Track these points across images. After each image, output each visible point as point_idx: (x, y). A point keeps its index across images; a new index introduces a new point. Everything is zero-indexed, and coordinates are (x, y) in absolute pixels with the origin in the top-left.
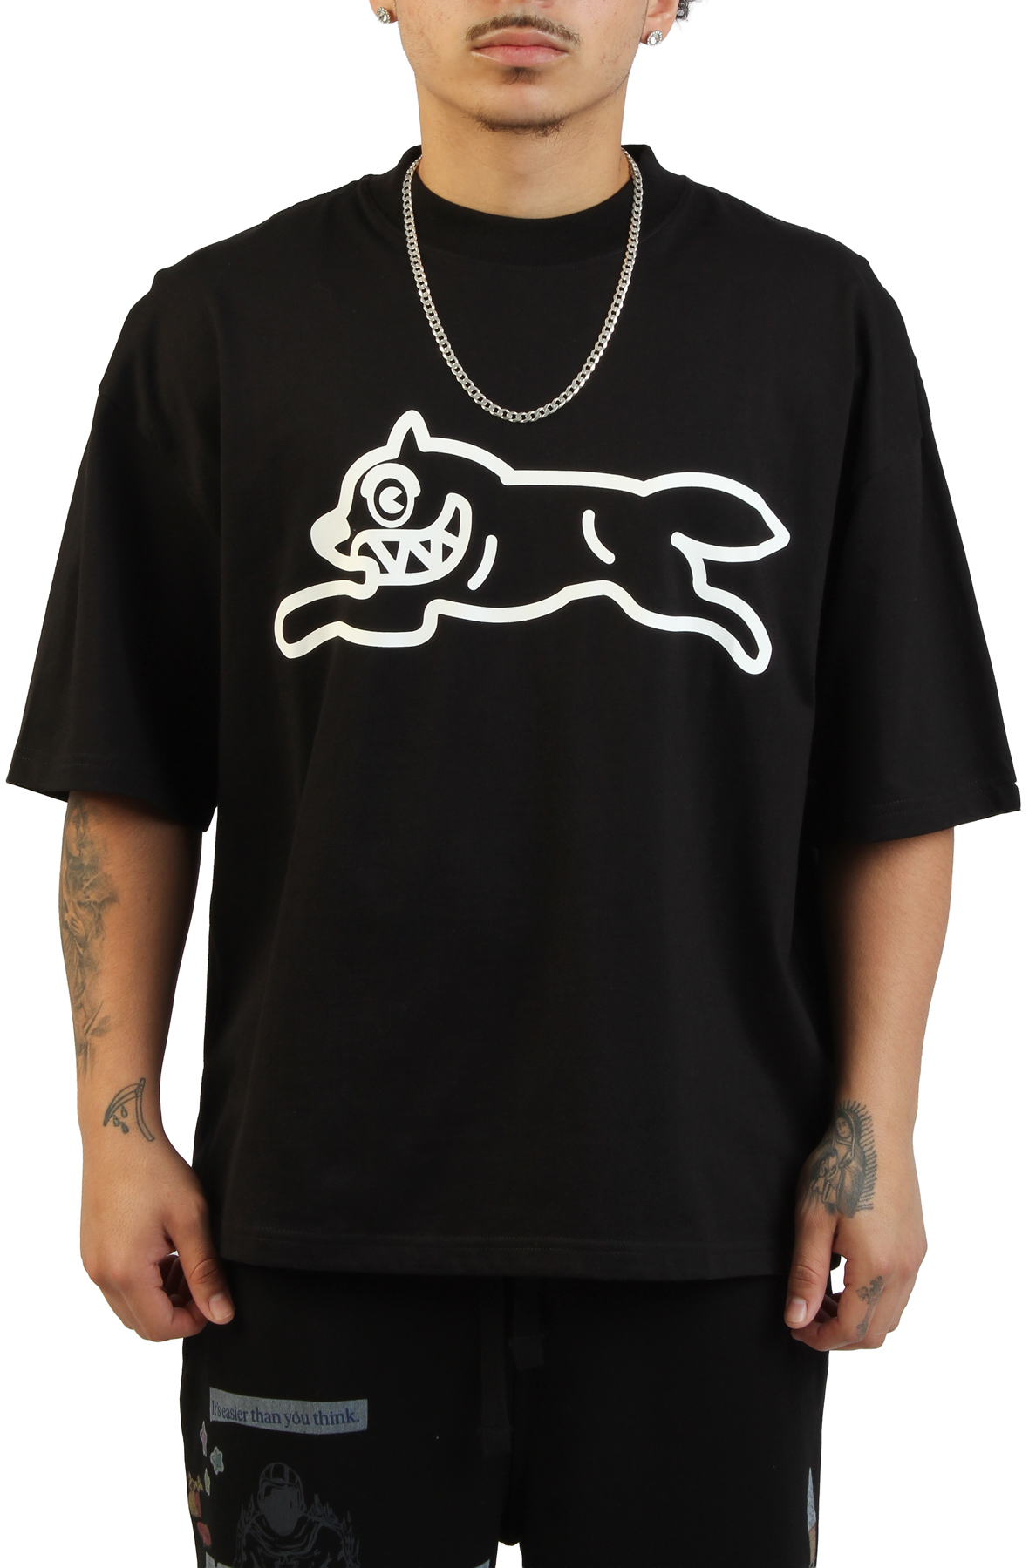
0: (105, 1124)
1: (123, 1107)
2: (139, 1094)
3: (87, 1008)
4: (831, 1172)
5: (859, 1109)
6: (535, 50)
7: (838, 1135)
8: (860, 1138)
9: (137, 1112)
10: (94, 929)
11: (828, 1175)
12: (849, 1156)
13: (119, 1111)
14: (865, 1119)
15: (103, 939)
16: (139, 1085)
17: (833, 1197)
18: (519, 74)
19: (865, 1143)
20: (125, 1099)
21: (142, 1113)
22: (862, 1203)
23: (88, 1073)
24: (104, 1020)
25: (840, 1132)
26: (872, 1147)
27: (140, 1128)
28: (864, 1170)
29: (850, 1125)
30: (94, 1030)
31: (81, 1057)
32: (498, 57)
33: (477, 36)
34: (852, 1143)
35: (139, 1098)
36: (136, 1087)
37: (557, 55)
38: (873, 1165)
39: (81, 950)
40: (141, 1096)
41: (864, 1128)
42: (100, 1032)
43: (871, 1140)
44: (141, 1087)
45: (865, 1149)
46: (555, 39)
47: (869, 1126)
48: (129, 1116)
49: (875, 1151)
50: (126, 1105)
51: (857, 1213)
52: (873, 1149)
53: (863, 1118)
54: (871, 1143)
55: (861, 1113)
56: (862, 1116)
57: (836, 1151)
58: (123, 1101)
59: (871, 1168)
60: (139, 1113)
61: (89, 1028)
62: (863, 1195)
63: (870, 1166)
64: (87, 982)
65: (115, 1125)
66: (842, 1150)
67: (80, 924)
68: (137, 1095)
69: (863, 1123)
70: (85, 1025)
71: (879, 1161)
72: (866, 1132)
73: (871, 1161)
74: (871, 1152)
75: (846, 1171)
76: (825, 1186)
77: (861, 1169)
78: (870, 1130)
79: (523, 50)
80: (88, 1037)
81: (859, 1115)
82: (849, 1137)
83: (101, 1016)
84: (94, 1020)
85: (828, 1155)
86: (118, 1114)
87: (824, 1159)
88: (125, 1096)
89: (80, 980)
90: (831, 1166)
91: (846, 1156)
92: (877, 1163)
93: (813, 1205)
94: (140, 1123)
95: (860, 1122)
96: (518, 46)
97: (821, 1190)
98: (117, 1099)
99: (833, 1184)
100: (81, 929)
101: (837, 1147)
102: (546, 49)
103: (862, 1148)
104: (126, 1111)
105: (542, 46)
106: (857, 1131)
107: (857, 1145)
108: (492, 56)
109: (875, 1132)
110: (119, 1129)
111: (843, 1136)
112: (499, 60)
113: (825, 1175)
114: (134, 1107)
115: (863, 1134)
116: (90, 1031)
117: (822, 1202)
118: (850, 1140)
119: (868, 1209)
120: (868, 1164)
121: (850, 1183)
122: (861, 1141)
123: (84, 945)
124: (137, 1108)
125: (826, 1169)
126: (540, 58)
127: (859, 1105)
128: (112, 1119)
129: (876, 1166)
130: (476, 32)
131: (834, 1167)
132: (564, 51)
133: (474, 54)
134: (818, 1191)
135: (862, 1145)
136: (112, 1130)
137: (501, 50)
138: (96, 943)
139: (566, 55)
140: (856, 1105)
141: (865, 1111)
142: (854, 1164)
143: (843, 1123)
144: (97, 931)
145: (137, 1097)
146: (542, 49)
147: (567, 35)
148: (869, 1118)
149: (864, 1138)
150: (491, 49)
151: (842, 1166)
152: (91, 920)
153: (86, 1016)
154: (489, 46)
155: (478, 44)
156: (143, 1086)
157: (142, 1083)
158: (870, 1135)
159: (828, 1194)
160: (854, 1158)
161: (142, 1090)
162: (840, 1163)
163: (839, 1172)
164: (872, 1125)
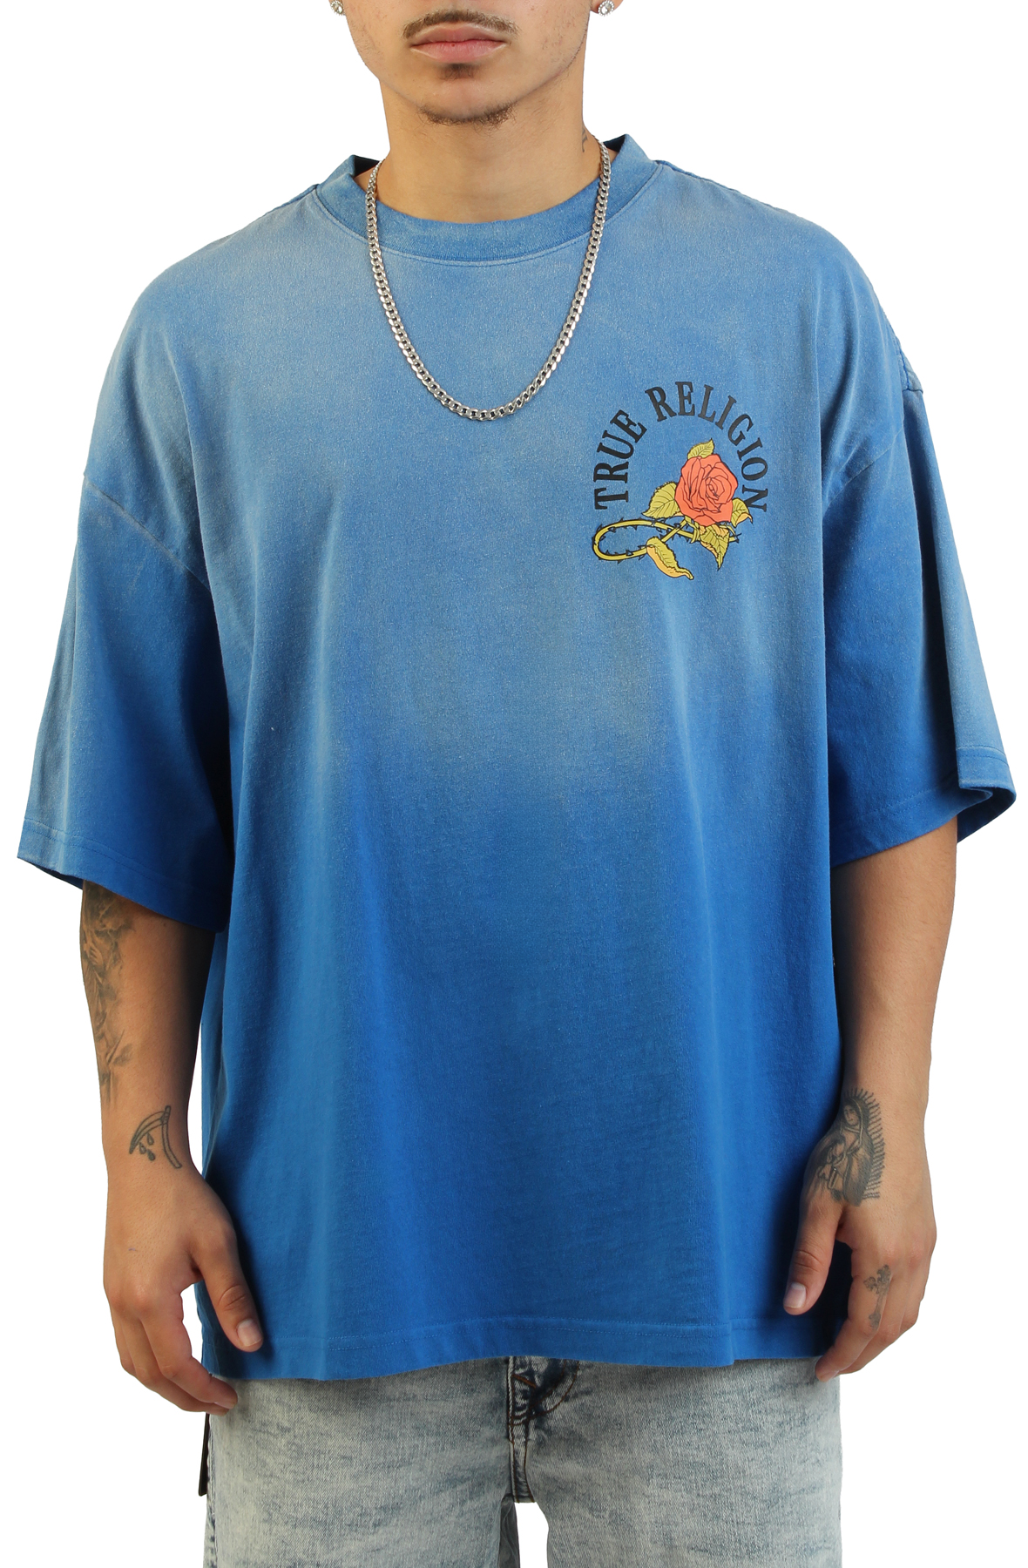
0: (131, 1151)
1: (149, 1135)
2: (165, 1122)
3: (108, 1036)
4: (839, 1159)
5: (866, 1097)
6: (470, 45)
7: (845, 1122)
8: (867, 1125)
9: (163, 1140)
10: (111, 957)
11: (835, 1161)
12: (857, 1143)
13: (145, 1138)
14: (873, 1107)
15: (121, 968)
16: (165, 1113)
17: (839, 1184)
18: (457, 71)
19: (873, 1131)
20: (151, 1127)
21: (168, 1141)
22: (869, 1192)
23: (112, 1102)
24: (125, 1050)
25: (848, 1119)
26: (880, 1135)
28: (872, 1158)
29: (858, 1113)
30: (117, 1059)
31: (104, 1087)
32: (435, 54)
33: (414, 32)
34: (859, 1130)
35: (165, 1126)
36: (161, 1114)
37: (494, 46)
38: (880, 1153)
39: (100, 980)
40: (167, 1123)
41: (871, 1116)
42: (122, 1060)
43: (879, 1128)
44: (166, 1115)
45: (873, 1137)
46: (489, 31)
47: (876, 1114)
48: (155, 1143)
49: (883, 1139)
50: (151, 1133)
51: (863, 1201)
52: (881, 1138)
53: (869, 1106)
54: (879, 1131)
55: (869, 1100)
56: (870, 1104)
57: (843, 1138)
58: (148, 1129)
59: (877, 1157)
60: (166, 1140)
61: (111, 1057)
62: (869, 1184)
63: (877, 1154)
64: (108, 1011)
65: (142, 1153)
66: (850, 1137)
67: (98, 953)
68: (162, 1122)
69: (871, 1111)
70: (107, 1054)
71: (887, 1149)
72: (874, 1120)
73: (878, 1149)
74: (878, 1140)
75: (853, 1158)
76: (831, 1172)
77: (868, 1157)
78: (878, 1118)
79: (459, 45)
80: (111, 1065)
81: (867, 1102)
82: (857, 1124)
83: (121, 1046)
84: (115, 1049)
85: (835, 1142)
86: (144, 1141)
87: (831, 1147)
88: (150, 1124)
89: (101, 1011)
90: (838, 1153)
91: (853, 1144)
92: (884, 1151)
93: (819, 1192)
94: (167, 1151)
95: (868, 1110)
96: (454, 42)
97: (827, 1176)
98: (142, 1127)
99: (840, 1171)
100: (99, 958)
101: (845, 1134)
102: (484, 42)
103: (870, 1136)
104: (151, 1139)
105: (478, 40)
106: (865, 1118)
107: (865, 1133)
108: (430, 53)
109: (883, 1120)
110: (146, 1156)
111: (851, 1123)
112: (436, 57)
113: (832, 1162)
114: (161, 1135)
115: (870, 1122)
116: (113, 1061)
117: (828, 1189)
118: (858, 1127)
119: (876, 1197)
120: (876, 1152)
121: (856, 1171)
122: (869, 1128)
123: (103, 974)
124: (163, 1135)
125: (833, 1156)
126: (478, 52)
127: (866, 1093)
128: (138, 1146)
129: (884, 1154)
130: (411, 29)
131: (842, 1155)
132: (501, 41)
133: (414, 50)
134: (824, 1179)
135: (869, 1133)
136: (139, 1159)
137: (438, 47)
138: (115, 971)
139: (503, 46)
140: (863, 1093)
141: (873, 1098)
142: (861, 1152)
143: (850, 1111)
144: (115, 959)
145: (162, 1124)
146: (478, 43)
147: (502, 26)
148: (877, 1105)
149: (872, 1126)
150: (429, 46)
151: (849, 1153)
152: (108, 948)
153: (107, 1045)
154: (425, 43)
155: (416, 43)
156: (169, 1114)
157: (168, 1109)
158: (878, 1123)
159: (833, 1180)
160: (861, 1146)
161: (168, 1117)
162: (848, 1151)
163: (845, 1160)
164: (880, 1113)
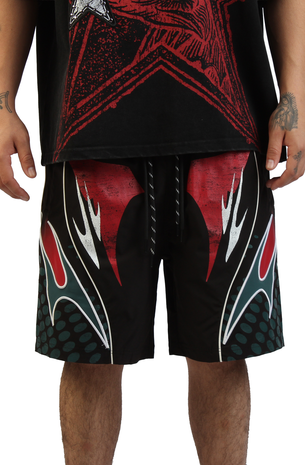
2: (7, 96)
4: (282, 116)
5: (290, 95)
7: (283, 104)
8: (291, 104)
9: (6, 102)
11: (281, 117)
12: (288, 110)
14: (293, 98)
16: (7, 93)
17: (283, 124)
19: (294, 106)
20: (1, 97)
21: (7, 103)
22: (294, 126)
25: (284, 103)
26: (296, 108)
27: (7, 107)
28: (294, 115)
29: (288, 100)
34: (289, 106)
35: (6, 98)
36: (5, 94)
38: (297, 114)
40: (7, 97)
41: (293, 101)
43: (296, 105)
44: (7, 94)
45: (294, 108)
47: (294, 100)
48: (3, 103)
49: (297, 109)
51: (292, 129)
52: (297, 108)
53: (292, 98)
54: (295, 106)
55: (292, 96)
56: (292, 97)
57: (283, 109)
59: (296, 115)
60: (6, 103)
62: (294, 123)
63: (296, 114)
66: (286, 109)
68: (6, 96)
69: (292, 99)
72: (294, 102)
73: (296, 112)
74: (295, 109)
75: (288, 115)
76: (280, 120)
77: (293, 115)
78: (295, 102)
82: (288, 104)
85: (280, 110)
87: (279, 112)
88: (1, 96)
90: (282, 114)
91: (287, 110)
92: (298, 113)
93: (276, 127)
94: (7, 106)
95: (291, 99)
97: (279, 122)
99: (283, 119)
101: (283, 107)
103: (293, 108)
104: (1, 101)
106: (290, 102)
109: (297, 102)
111: (285, 104)
113: (280, 117)
114: (5, 100)
115: (292, 103)
117: (280, 126)
118: (288, 105)
119: (296, 128)
121: (289, 119)
122: (292, 105)
124: (5, 101)
125: (280, 115)
127: (290, 93)
131: (283, 114)
134: (278, 122)
135: (292, 107)
140: (289, 94)
141: (293, 95)
142: (290, 113)
143: (285, 100)
145: (6, 97)
148: (294, 97)
149: (293, 104)
151: (286, 113)
156: (8, 94)
157: (8, 93)
158: (295, 103)
159: (281, 123)
160: (290, 111)
161: (8, 95)
162: (285, 113)
163: (285, 116)
164: (295, 100)
